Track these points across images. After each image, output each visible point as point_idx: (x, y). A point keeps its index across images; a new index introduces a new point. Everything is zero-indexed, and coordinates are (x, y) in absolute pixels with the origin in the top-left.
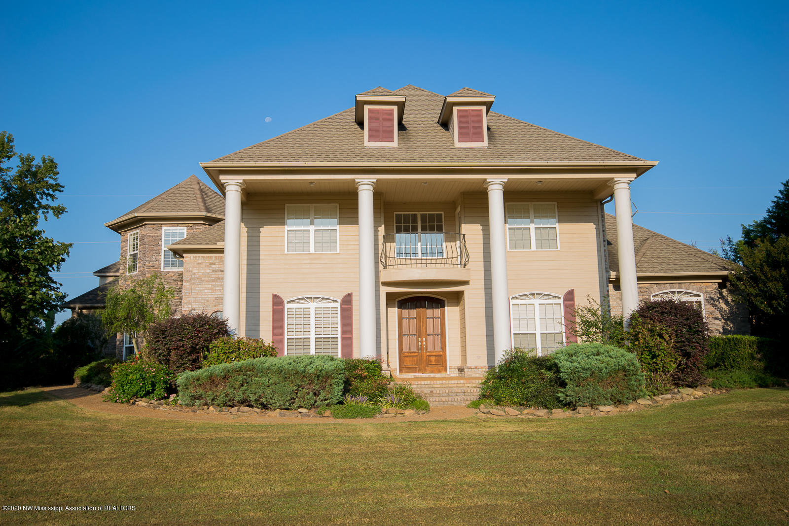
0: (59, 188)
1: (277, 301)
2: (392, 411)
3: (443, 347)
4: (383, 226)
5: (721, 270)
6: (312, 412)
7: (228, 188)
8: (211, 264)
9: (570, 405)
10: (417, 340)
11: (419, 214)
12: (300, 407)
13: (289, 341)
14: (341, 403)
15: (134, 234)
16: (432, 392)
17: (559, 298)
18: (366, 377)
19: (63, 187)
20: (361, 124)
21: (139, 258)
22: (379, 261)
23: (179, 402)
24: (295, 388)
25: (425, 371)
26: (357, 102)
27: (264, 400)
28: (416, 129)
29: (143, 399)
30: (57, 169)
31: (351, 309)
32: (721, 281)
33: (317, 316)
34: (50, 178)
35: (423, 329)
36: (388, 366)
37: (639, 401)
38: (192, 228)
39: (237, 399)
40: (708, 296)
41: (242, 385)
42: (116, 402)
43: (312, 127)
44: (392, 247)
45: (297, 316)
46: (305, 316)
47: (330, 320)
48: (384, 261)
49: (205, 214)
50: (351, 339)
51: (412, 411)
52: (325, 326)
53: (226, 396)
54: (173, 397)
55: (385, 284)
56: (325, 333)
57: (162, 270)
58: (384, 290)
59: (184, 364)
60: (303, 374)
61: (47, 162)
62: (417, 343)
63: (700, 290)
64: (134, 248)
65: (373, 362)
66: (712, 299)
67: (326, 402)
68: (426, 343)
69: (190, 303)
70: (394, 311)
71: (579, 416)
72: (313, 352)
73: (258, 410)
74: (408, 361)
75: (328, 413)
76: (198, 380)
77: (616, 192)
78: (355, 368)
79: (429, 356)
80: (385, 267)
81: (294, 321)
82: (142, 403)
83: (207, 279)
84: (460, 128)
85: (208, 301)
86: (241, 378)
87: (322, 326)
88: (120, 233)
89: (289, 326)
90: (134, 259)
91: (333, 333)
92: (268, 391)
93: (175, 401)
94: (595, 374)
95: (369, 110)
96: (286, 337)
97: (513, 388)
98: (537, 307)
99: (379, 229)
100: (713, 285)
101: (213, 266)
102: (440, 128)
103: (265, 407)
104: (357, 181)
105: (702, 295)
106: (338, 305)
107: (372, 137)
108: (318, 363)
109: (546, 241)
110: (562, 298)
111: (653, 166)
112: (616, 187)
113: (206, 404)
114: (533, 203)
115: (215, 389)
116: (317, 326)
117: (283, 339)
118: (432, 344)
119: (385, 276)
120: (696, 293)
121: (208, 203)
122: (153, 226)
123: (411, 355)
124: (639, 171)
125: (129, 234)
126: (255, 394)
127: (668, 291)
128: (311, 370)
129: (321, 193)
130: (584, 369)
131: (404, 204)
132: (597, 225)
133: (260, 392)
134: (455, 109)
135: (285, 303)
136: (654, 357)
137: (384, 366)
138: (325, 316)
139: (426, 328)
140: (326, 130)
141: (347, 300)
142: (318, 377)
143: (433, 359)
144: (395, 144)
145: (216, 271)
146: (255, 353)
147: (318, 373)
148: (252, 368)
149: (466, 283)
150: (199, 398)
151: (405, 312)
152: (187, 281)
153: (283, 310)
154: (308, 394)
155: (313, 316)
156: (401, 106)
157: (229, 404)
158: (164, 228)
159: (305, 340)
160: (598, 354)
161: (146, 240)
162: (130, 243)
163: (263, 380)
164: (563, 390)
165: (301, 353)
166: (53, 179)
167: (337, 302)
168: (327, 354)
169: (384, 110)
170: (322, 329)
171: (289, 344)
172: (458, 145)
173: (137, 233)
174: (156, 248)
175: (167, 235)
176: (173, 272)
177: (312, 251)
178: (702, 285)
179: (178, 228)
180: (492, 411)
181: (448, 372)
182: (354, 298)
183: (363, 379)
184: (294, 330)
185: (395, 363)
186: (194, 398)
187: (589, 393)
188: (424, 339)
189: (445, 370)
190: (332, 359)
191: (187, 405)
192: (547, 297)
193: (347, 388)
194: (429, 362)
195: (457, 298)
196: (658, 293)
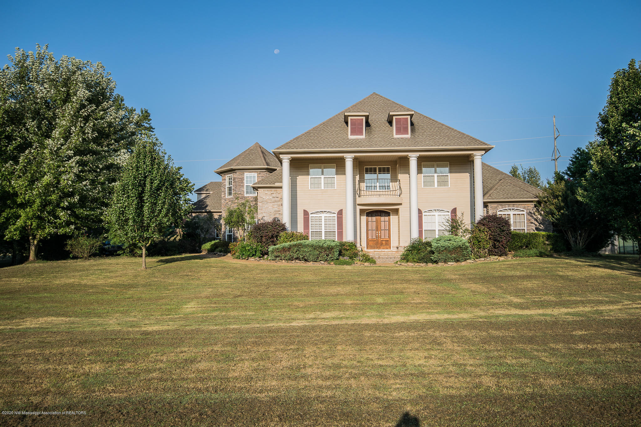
0: (152, 129)
1: (306, 213)
2: (359, 263)
3: (389, 237)
4: (358, 175)
5: (535, 198)
6: (326, 263)
7: (283, 161)
8: (272, 194)
9: (436, 262)
10: (376, 232)
11: (377, 167)
12: (321, 261)
13: (312, 232)
14: (338, 259)
15: (229, 176)
16: (379, 257)
17: (449, 212)
18: (348, 249)
19: (154, 129)
20: (347, 123)
21: (233, 189)
22: (356, 193)
23: (269, 259)
24: (319, 253)
25: (380, 248)
26: (345, 116)
27: (306, 258)
28: (375, 126)
29: (252, 257)
30: (150, 117)
31: (342, 217)
32: (535, 203)
33: (325, 220)
34: (146, 123)
35: (379, 227)
36: (361, 245)
37: (467, 261)
38: (260, 174)
39: (294, 257)
40: (528, 211)
41: (297, 252)
42: (239, 259)
43: (322, 126)
44: (363, 185)
45: (316, 220)
46: (320, 220)
47: (332, 223)
48: (358, 193)
49: (266, 167)
50: (342, 232)
51: (368, 264)
52: (329, 225)
53: (290, 256)
54: (266, 256)
55: (359, 205)
56: (329, 229)
57: (245, 195)
58: (358, 208)
59: (268, 243)
60: (322, 247)
61: (144, 112)
62: (376, 234)
63: (524, 208)
64: (229, 183)
65: (352, 243)
66: (531, 213)
67: (331, 259)
68: (381, 234)
69: (262, 213)
70: (364, 218)
71: (438, 266)
72: (323, 238)
73: (303, 262)
74: (371, 243)
75: (332, 263)
76: (278, 249)
77: (474, 160)
78: (344, 245)
79: (382, 241)
80: (359, 196)
81: (314, 223)
82: (252, 259)
83: (270, 201)
84: (396, 127)
85: (271, 212)
86: (296, 249)
87: (328, 225)
88: (221, 176)
89: (312, 226)
90: (230, 189)
91: (333, 229)
92: (308, 254)
93: (267, 258)
94: (446, 249)
95: (351, 119)
96: (310, 231)
97: (415, 255)
98: (437, 216)
99: (356, 177)
100: (532, 205)
101: (273, 195)
102: (388, 124)
103: (306, 260)
104: (345, 156)
105: (525, 210)
106: (336, 215)
107: (352, 133)
108: (328, 243)
109: (443, 182)
110: (450, 212)
111: (493, 148)
112: (475, 157)
113: (281, 259)
114: (436, 163)
115: (285, 253)
116: (325, 225)
117: (309, 232)
118: (383, 236)
119: (359, 201)
120: (522, 209)
121: (267, 159)
122: (241, 173)
123: (372, 240)
124: (487, 150)
125: (226, 176)
126: (302, 255)
127: (507, 208)
128: (325, 245)
129: (327, 158)
130: (442, 246)
131: (370, 162)
132: (471, 174)
133: (304, 254)
134: (394, 118)
135: (310, 214)
136: (479, 242)
137: (358, 245)
138: (329, 220)
139: (381, 226)
140: (329, 127)
141: (340, 213)
142: (328, 248)
143: (384, 242)
144: (363, 137)
145: (274, 198)
146: (300, 238)
147: (328, 247)
148: (300, 244)
149: (401, 204)
150: (278, 256)
151: (370, 218)
152: (260, 202)
153: (309, 217)
154: (324, 255)
155: (323, 220)
156: (367, 117)
157: (291, 259)
158: (245, 174)
159: (320, 232)
160: (450, 240)
161: (236, 180)
162: (227, 180)
163: (305, 249)
164: (433, 255)
165: (318, 239)
166: (148, 124)
167: (335, 213)
168: (332, 239)
169: (358, 119)
170: (328, 227)
171: (312, 234)
172: (395, 136)
173: (231, 176)
174: (242, 184)
175: (247, 177)
176: (251, 197)
177: (323, 188)
178: (526, 205)
179: (253, 173)
180: (402, 264)
181: (392, 249)
182: (344, 212)
183: (347, 250)
184: (314, 227)
185: (364, 244)
186: (276, 257)
187: (444, 257)
188: (379, 232)
189: (390, 248)
190: (334, 241)
191: (273, 260)
192: (443, 211)
193: (340, 254)
194: (382, 244)
195: (396, 211)
196: (501, 210)
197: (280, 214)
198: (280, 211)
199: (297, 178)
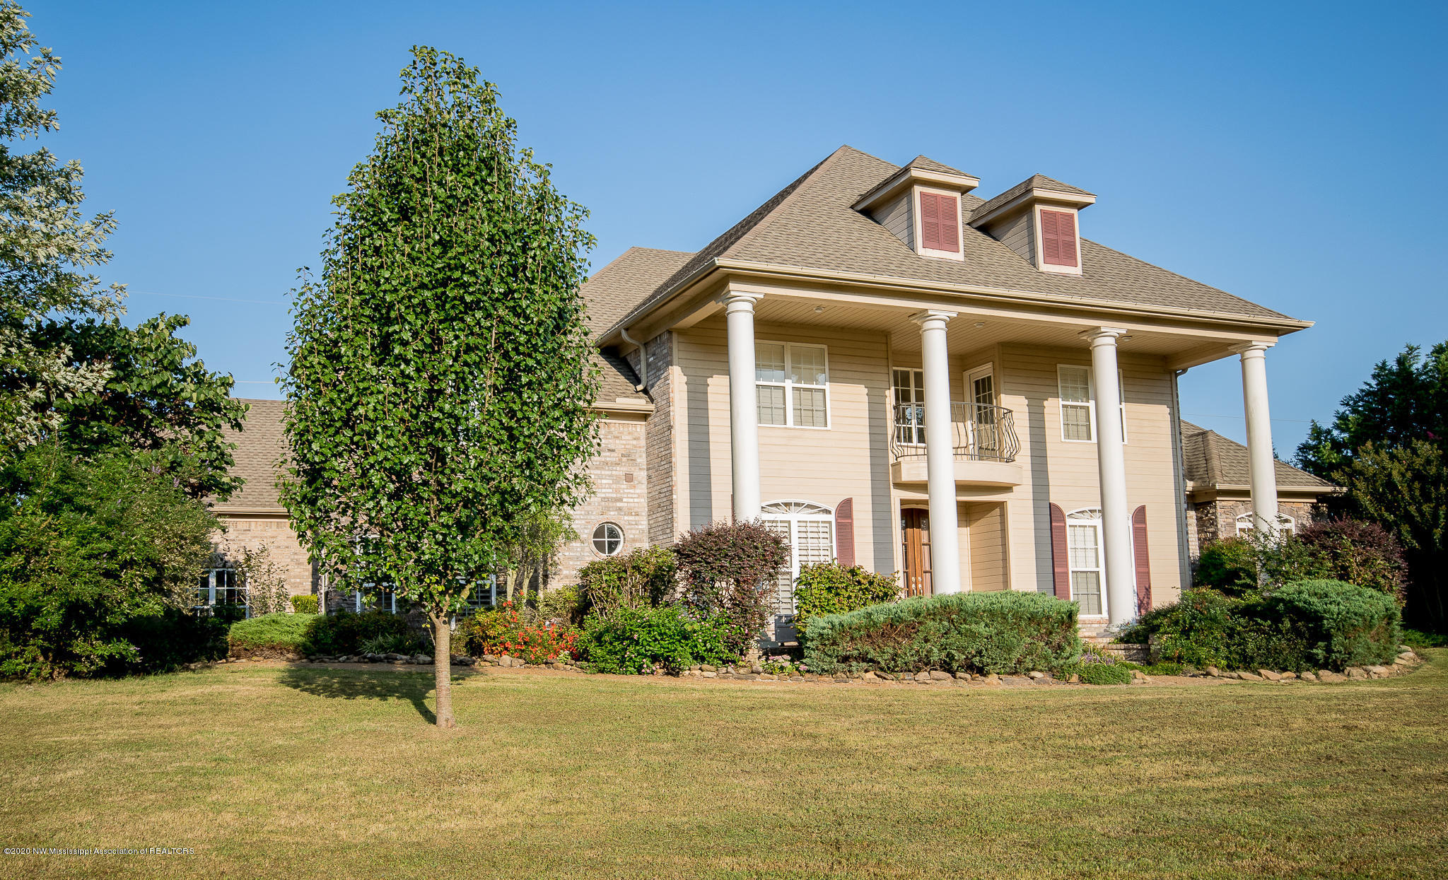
4: (893, 388)
6: (1048, 677)
27: (975, 660)
31: (851, 525)
32: (1315, 501)
40: (1299, 521)
55: (899, 485)
58: (897, 496)
60: (1036, 619)
63: (1291, 513)
75: (1074, 678)
76: (859, 628)
84: (1045, 239)
95: (921, 194)
98: (1100, 530)
103: (975, 670)
104: (930, 312)
105: (1293, 520)
106: (832, 518)
107: (927, 241)
110: (1130, 518)
111: (1304, 327)
115: (892, 644)
120: (1286, 517)
126: (963, 651)
132: (1172, 408)
133: (973, 646)
134: (1038, 208)
141: (845, 509)
144: (957, 256)
145: (601, 450)
148: (957, 609)
149: (1007, 489)
150: (860, 658)
154: (1043, 649)
167: (830, 512)
169: (943, 197)
172: (1044, 267)
177: (789, 423)
178: (1294, 505)
182: (853, 506)
195: (966, 514)
196: (1244, 515)
197: (620, 509)
198: (620, 500)
199: (709, 381)
